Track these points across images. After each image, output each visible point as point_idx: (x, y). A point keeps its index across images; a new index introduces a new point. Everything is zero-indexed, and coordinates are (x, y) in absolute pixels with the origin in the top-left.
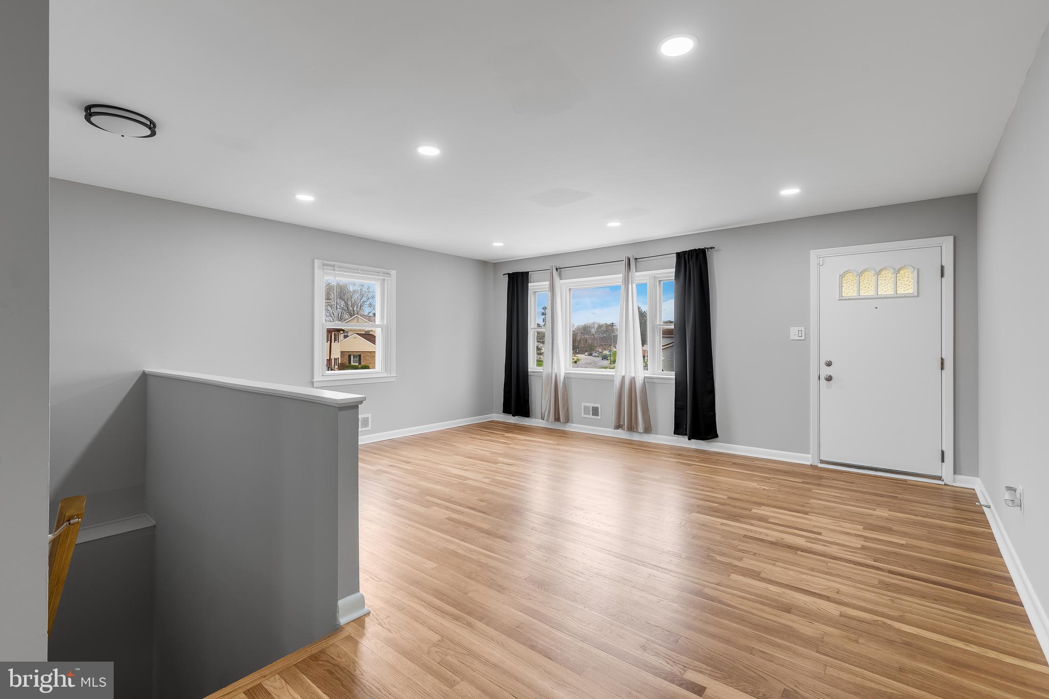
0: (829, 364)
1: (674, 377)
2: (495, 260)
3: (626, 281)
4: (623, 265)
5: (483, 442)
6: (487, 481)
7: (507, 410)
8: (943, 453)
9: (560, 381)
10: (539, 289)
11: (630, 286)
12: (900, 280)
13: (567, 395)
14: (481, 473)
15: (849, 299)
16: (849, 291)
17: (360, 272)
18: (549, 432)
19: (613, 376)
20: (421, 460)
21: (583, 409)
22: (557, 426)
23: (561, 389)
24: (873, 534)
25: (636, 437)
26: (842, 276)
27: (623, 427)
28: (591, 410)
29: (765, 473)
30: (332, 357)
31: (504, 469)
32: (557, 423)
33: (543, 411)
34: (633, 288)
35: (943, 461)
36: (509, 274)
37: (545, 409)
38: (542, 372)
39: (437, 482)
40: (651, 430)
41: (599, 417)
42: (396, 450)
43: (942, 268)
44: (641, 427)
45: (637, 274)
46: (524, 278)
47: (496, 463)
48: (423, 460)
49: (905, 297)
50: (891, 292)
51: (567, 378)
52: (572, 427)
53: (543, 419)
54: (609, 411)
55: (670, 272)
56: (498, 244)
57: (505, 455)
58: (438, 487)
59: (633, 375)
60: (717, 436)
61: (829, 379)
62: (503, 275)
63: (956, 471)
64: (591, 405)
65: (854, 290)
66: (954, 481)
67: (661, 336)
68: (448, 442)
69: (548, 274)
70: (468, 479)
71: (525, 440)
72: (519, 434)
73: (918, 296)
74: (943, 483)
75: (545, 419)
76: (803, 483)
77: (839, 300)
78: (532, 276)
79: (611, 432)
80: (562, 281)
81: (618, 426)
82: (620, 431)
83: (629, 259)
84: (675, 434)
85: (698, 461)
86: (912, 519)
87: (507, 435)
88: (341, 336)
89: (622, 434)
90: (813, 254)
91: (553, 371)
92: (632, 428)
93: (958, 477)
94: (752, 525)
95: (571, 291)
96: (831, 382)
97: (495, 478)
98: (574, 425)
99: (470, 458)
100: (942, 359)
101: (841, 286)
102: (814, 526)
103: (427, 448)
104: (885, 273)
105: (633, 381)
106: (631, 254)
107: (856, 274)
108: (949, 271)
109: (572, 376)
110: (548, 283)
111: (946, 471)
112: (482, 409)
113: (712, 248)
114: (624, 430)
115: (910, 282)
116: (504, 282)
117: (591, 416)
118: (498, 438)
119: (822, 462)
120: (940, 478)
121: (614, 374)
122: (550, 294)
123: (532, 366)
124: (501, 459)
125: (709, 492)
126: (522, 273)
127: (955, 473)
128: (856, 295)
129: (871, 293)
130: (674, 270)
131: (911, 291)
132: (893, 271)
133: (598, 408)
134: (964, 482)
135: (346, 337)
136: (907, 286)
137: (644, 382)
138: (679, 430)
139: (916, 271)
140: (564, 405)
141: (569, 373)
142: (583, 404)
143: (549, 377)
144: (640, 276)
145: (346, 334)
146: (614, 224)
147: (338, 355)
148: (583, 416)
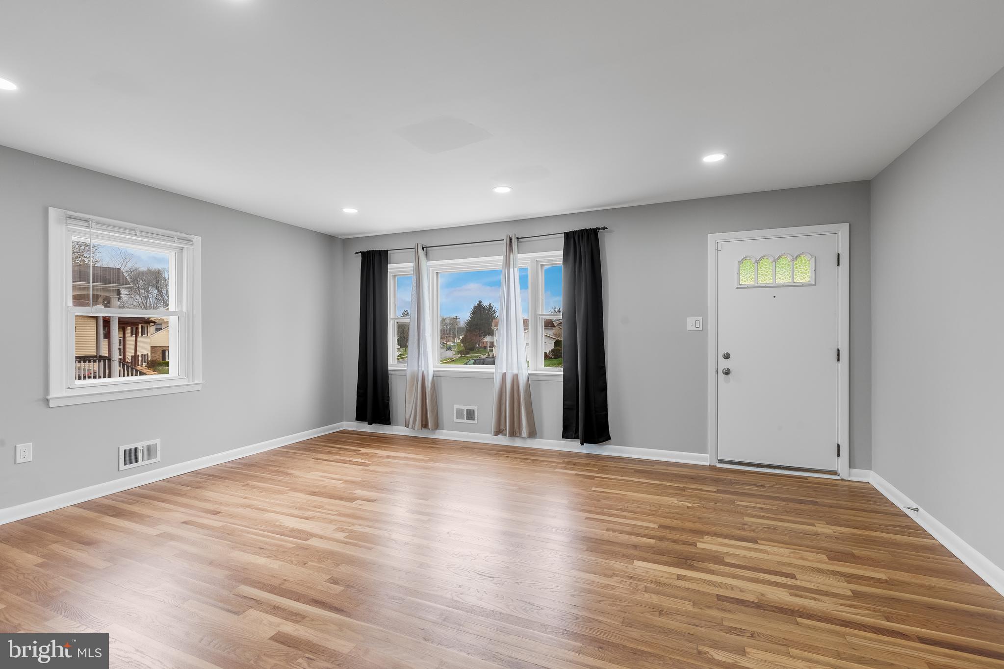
0: (727, 356)
1: (562, 373)
2: (345, 235)
3: (507, 263)
4: (503, 246)
5: (332, 465)
6: (340, 536)
7: (361, 416)
8: (838, 446)
9: (428, 380)
10: (400, 272)
11: (512, 270)
12: (797, 268)
13: (436, 396)
14: (331, 522)
15: (748, 287)
16: (747, 279)
17: (138, 233)
18: (414, 442)
19: (493, 373)
20: (238, 506)
21: (455, 412)
22: (425, 434)
23: (429, 390)
24: (844, 566)
25: (518, 443)
26: (740, 263)
27: (504, 432)
28: (465, 413)
29: (674, 481)
30: (139, 353)
31: (363, 510)
32: (425, 430)
33: (407, 417)
34: (515, 274)
35: (838, 455)
36: (363, 253)
37: (410, 413)
38: (405, 371)
39: (261, 550)
40: (536, 434)
41: (475, 422)
42: (199, 491)
43: (838, 256)
44: (525, 432)
45: (520, 256)
46: (382, 257)
47: (352, 500)
48: (241, 506)
49: (803, 285)
50: (788, 281)
51: (437, 377)
52: (442, 435)
53: (407, 426)
54: (487, 414)
55: (556, 255)
56: (350, 211)
57: (364, 485)
58: (261, 561)
59: (515, 372)
60: (609, 438)
61: (727, 372)
62: (356, 253)
63: (851, 466)
64: (465, 408)
65: (752, 278)
66: (849, 475)
67: (544, 328)
68: (282, 469)
69: (412, 253)
70: (313, 535)
71: (388, 457)
72: (378, 448)
73: (815, 285)
74: (839, 478)
75: (410, 426)
76: (718, 491)
77: (737, 288)
78: (392, 256)
79: (488, 438)
80: (429, 263)
81: (499, 432)
82: (500, 436)
83: (511, 239)
84: (563, 438)
85: (596, 471)
86: (859, 535)
87: (363, 450)
88: (152, 329)
89: (503, 440)
90: (712, 238)
91: (420, 369)
92: (514, 433)
93: (854, 471)
94: (713, 572)
95: (439, 275)
96: (729, 376)
97: (352, 528)
98: (445, 431)
99: (314, 494)
100: (838, 350)
101: (739, 274)
102: (779, 563)
103: (250, 482)
104: (783, 261)
105: (515, 379)
106: (513, 232)
107: (753, 261)
108: (845, 260)
109: (441, 374)
110: (412, 265)
111: (841, 466)
112: (328, 414)
113: (604, 228)
114: (505, 435)
115: (807, 270)
116: (356, 265)
117: (465, 421)
118: (351, 456)
119: (721, 461)
120: (835, 473)
121: (494, 371)
122: (414, 278)
123: (393, 363)
124: (359, 492)
125: (633, 519)
126: (380, 252)
127: (850, 467)
128: (753, 283)
129: (768, 281)
130: (561, 253)
131: (807, 280)
132: (792, 258)
133: (474, 410)
134: (860, 475)
135: (158, 330)
136: (804, 274)
137: (528, 380)
138: (568, 432)
139: (813, 259)
140: (432, 411)
141: (438, 371)
142: (456, 407)
143: (414, 377)
144: (523, 259)
145: (158, 327)
146: (503, 190)
147: (147, 351)
148: (456, 420)
